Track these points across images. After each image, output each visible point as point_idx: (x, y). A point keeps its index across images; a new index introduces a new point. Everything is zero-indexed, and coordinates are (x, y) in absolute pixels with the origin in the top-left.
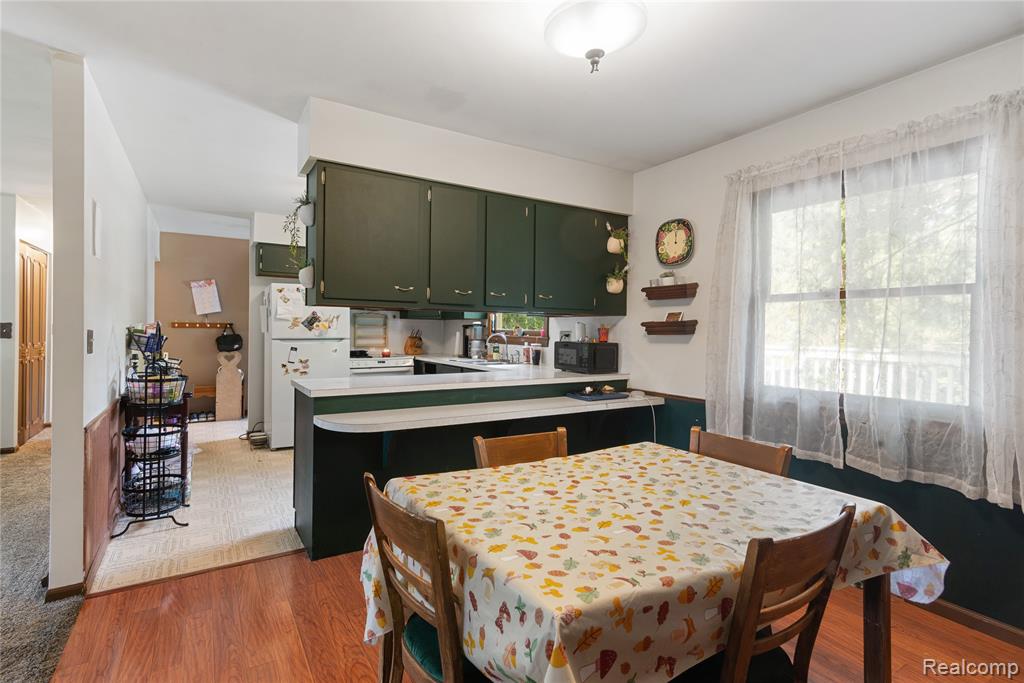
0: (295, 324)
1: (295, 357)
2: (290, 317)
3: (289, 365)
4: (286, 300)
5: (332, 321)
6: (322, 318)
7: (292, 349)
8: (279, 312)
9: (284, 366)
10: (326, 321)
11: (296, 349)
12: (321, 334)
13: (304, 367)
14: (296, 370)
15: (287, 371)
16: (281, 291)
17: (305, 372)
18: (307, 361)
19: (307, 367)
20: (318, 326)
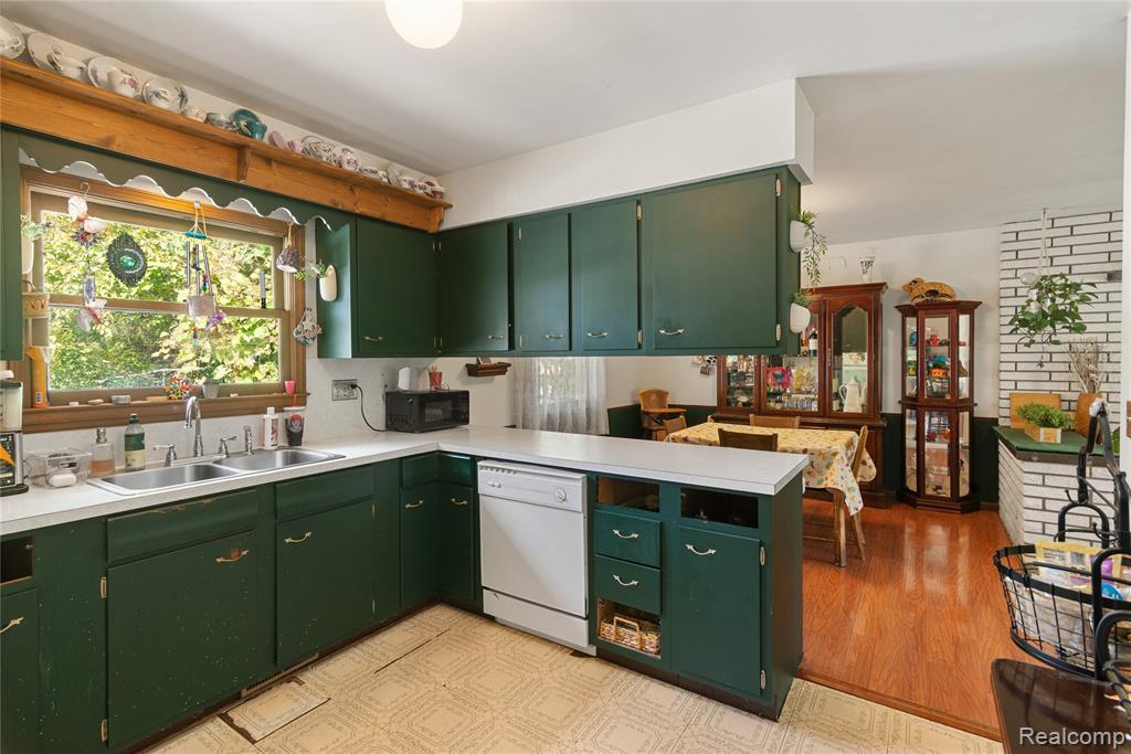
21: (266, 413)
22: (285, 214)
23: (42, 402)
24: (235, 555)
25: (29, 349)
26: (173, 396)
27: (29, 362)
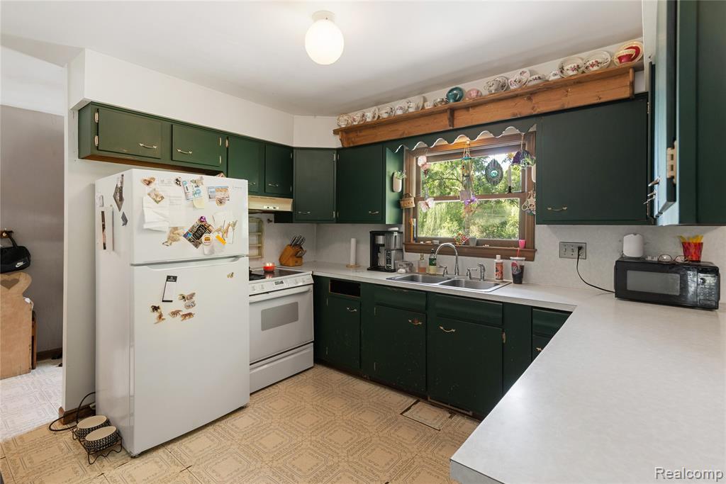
0: (172, 239)
1: (174, 290)
2: (166, 227)
3: (164, 307)
4: (158, 199)
5: (227, 231)
6: (214, 227)
7: (169, 278)
8: (147, 219)
9: (155, 308)
10: (218, 231)
11: (175, 278)
12: (212, 252)
13: (188, 307)
14: (175, 313)
15: (160, 317)
16: (149, 183)
17: (190, 314)
18: (192, 296)
19: (193, 305)
20: (207, 239)
21: (495, 258)
22: (510, 130)
23: (412, 240)
24: (416, 321)
25: (410, 220)
26: (457, 243)
27: (410, 224)
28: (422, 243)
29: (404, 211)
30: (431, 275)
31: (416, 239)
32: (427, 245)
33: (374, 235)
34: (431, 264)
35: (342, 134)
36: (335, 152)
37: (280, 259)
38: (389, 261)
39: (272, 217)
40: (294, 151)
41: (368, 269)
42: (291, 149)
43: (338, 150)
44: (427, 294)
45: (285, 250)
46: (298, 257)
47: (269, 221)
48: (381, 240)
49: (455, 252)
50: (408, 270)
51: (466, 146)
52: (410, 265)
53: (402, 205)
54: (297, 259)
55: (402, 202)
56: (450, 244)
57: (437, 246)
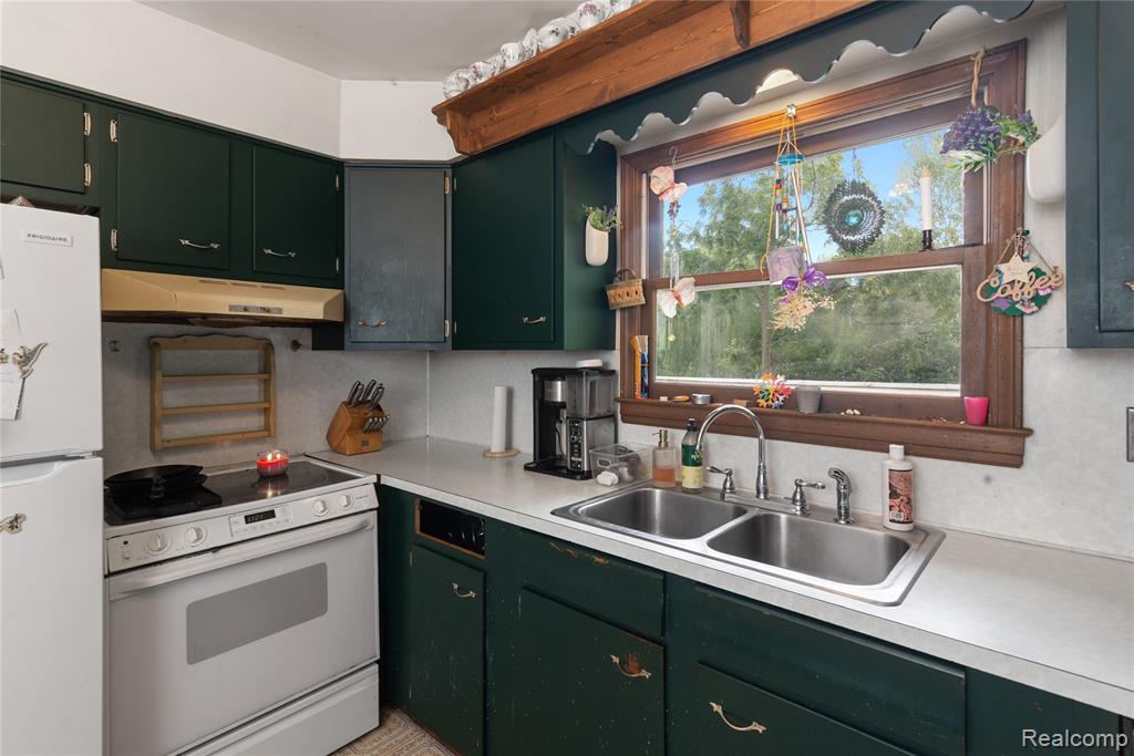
21: (886, 452)
23: (638, 393)
24: (633, 664)
25: (631, 338)
26: (762, 402)
27: (632, 352)
28: (664, 399)
29: (618, 315)
30: (687, 491)
31: (648, 389)
32: (678, 405)
33: (543, 378)
34: (686, 461)
35: (452, 117)
36: (449, 172)
37: (328, 437)
38: (575, 448)
39: (306, 336)
40: (346, 170)
41: (527, 468)
42: (336, 166)
43: (455, 166)
44: (667, 581)
45: (338, 415)
46: (365, 432)
47: (296, 345)
48: (559, 391)
49: (755, 428)
50: (626, 476)
51: (786, 124)
52: (632, 461)
53: (612, 301)
54: (364, 437)
55: (611, 293)
56: (740, 406)
57: (705, 409)
